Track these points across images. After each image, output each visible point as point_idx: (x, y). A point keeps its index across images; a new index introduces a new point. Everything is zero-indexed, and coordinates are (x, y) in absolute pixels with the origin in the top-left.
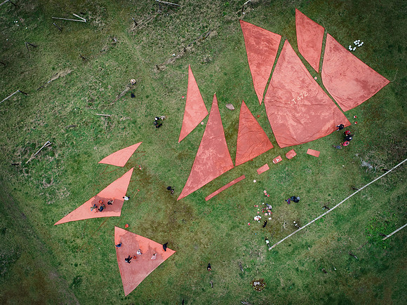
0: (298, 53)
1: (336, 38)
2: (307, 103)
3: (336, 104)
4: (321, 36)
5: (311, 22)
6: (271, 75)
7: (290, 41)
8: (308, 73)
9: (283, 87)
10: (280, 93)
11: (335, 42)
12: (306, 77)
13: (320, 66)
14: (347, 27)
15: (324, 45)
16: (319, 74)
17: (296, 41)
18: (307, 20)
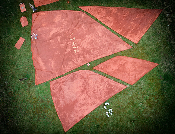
0: (116, 55)
1: (120, 93)
2: (68, 50)
3: (59, 77)
4: (126, 80)
5: (142, 75)
6: (104, 25)
7: (129, 50)
8: (95, 59)
9: (88, 32)
10: (84, 28)
11: (117, 91)
12: (92, 56)
13: (98, 72)
14: (128, 107)
15: (117, 80)
16: (91, 69)
17: (128, 55)
18: (145, 71)
